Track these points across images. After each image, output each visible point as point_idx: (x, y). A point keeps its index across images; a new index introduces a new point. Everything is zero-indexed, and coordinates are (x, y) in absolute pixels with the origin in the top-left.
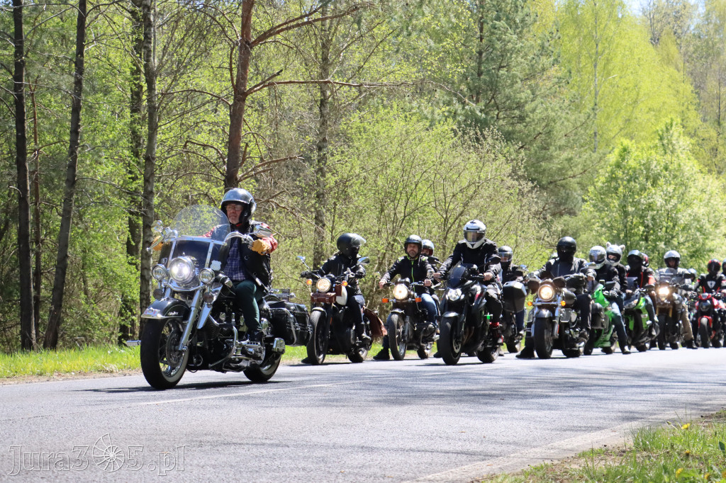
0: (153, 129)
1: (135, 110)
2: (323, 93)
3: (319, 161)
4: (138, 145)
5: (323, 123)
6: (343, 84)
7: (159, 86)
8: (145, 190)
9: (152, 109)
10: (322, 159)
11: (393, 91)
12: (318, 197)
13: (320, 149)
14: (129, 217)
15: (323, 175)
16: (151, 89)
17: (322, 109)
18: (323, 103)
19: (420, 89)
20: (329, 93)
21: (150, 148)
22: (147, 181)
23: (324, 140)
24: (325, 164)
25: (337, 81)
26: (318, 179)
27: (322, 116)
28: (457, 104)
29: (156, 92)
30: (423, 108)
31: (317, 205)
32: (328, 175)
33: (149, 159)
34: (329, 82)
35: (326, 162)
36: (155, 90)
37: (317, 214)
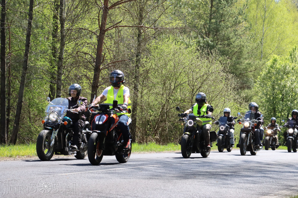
0: (63, 45)
1: (54, 36)
2: (140, 31)
3: (136, 62)
4: (56, 52)
5: (139, 45)
6: (148, 28)
7: (66, 26)
8: (58, 72)
9: (63, 37)
10: (138, 61)
11: (172, 31)
12: (136, 77)
13: (137, 56)
14: (50, 84)
15: (138, 68)
16: (62, 27)
17: (139, 38)
18: (139, 35)
19: (183, 31)
20: (142, 31)
21: (61, 53)
22: (59, 68)
23: (139, 53)
24: (139, 63)
25: (146, 26)
26: (136, 70)
27: (139, 41)
28: (200, 38)
30: (185, 40)
31: (135, 82)
32: (141, 68)
33: (60, 58)
34: (143, 27)
36: (64, 27)
37: (135, 85)
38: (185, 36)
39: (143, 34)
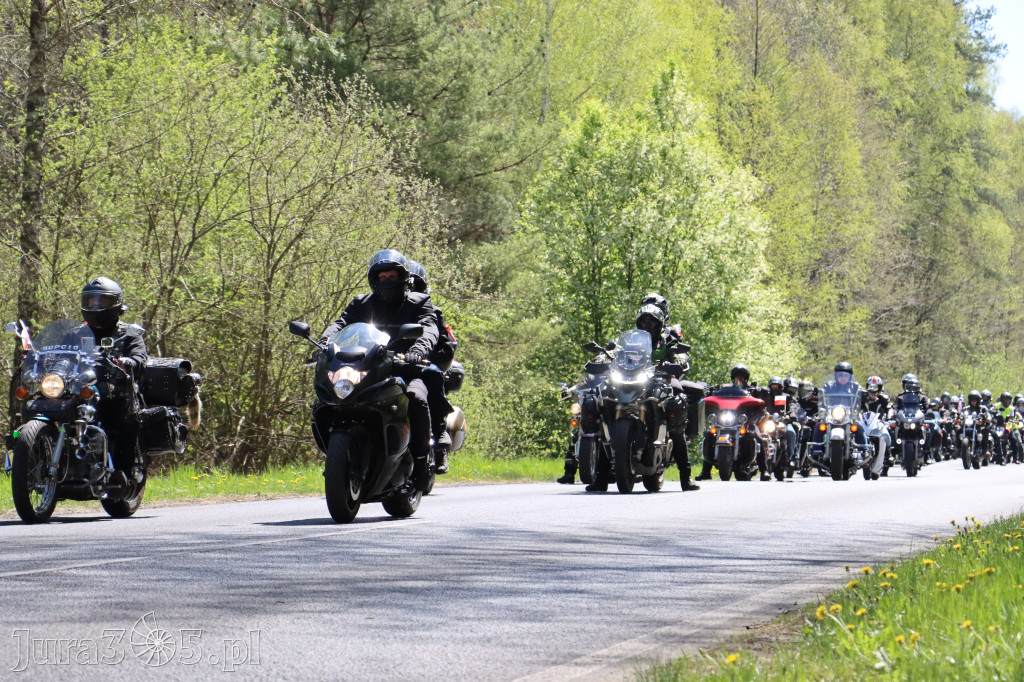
2: (37, 2)
3: (29, 131)
5: (37, 59)
10: (35, 126)
11: (174, 1)
12: (27, 197)
13: (30, 107)
15: (38, 157)
17: (35, 32)
18: (36, 20)
19: (221, 2)
23: (40, 92)
24: (40, 136)
26: (27, 165)
27: (35, 44)
28: (294, 33)
30: (230, 40)
31: (24, 215)
32: (46, 158)
35: (43, 131)
37: (25, 231)
38: (231, 24)
39: (52, 13)
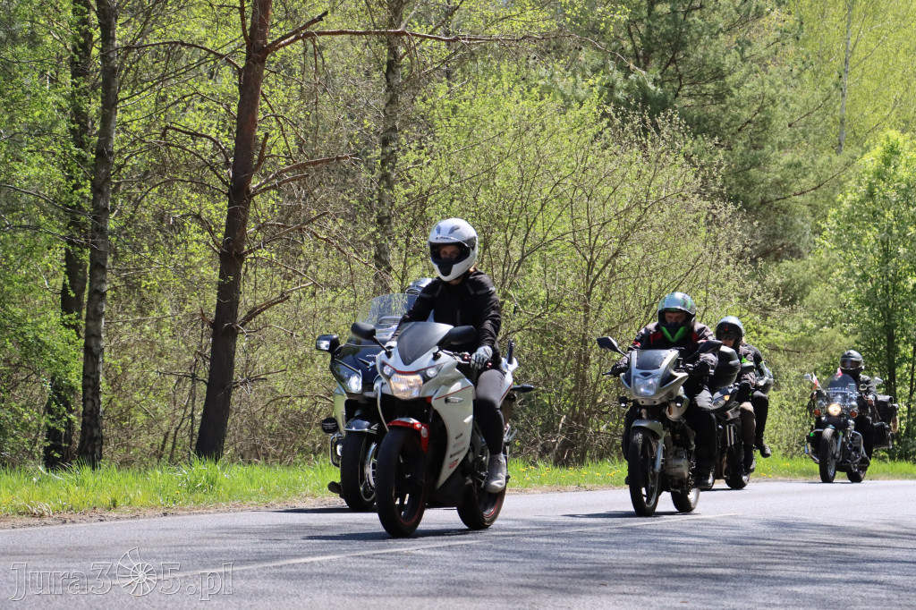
0: (110, 104)
1: (79, 71)
2: (393, 51)
3: (383, 163)
4: (84, 129)
5: (392, 101)
6: (425, 37)
7: (122, 33)
8: (94, 202)
9: (110, 73)
10: (388, 159)
11: (510, 47)
12: (380, 221)
13: (385, 143)
14: (67, 250)
15: (390, 187)
16: (107, 37)
17: (390, 77)
18: (392, 66)
19: (551, 47)
20: (402, 50)
21: (105, 134)
22: (97, 189)
23: (394, 129)
24: (393, 168)
25: (417, 31)
26: (381, 193)
27: (390, 88)
28: (616, 72)
29: (117, 43)
30: (558, 80)
31: (379, 236)
32: (397, 187)
33: (103, 154)
34: (404, 33)
35: (394, 163)
36: (114, 39)
37: (379, 250)
38: (559, 67)
39: (406, 60)
